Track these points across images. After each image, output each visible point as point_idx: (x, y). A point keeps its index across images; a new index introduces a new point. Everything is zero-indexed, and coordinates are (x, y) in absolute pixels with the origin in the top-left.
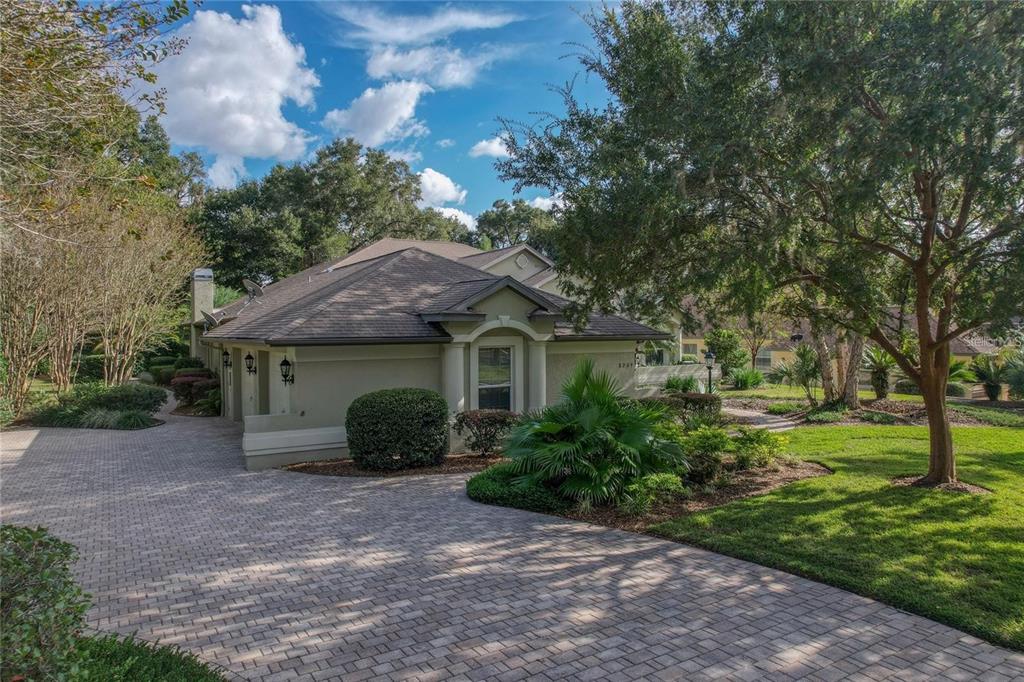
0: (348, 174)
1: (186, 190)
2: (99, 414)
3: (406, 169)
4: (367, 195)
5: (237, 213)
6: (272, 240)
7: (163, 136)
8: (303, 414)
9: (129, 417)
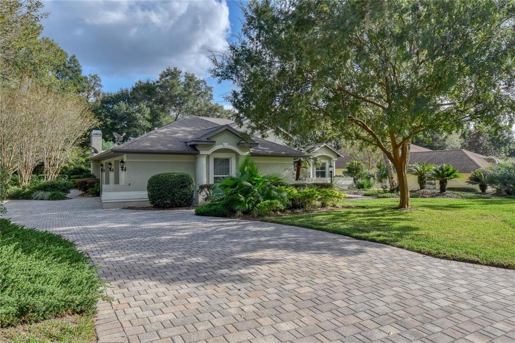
0: (173, 85)
1: (92, 94)
2: (40, 194)
3: (205, 83)
4: (184, 96)
5: (118, 105)
6: (135, 119)
7: (78, 65)
8: (130, 184)
9: (54, 195)
